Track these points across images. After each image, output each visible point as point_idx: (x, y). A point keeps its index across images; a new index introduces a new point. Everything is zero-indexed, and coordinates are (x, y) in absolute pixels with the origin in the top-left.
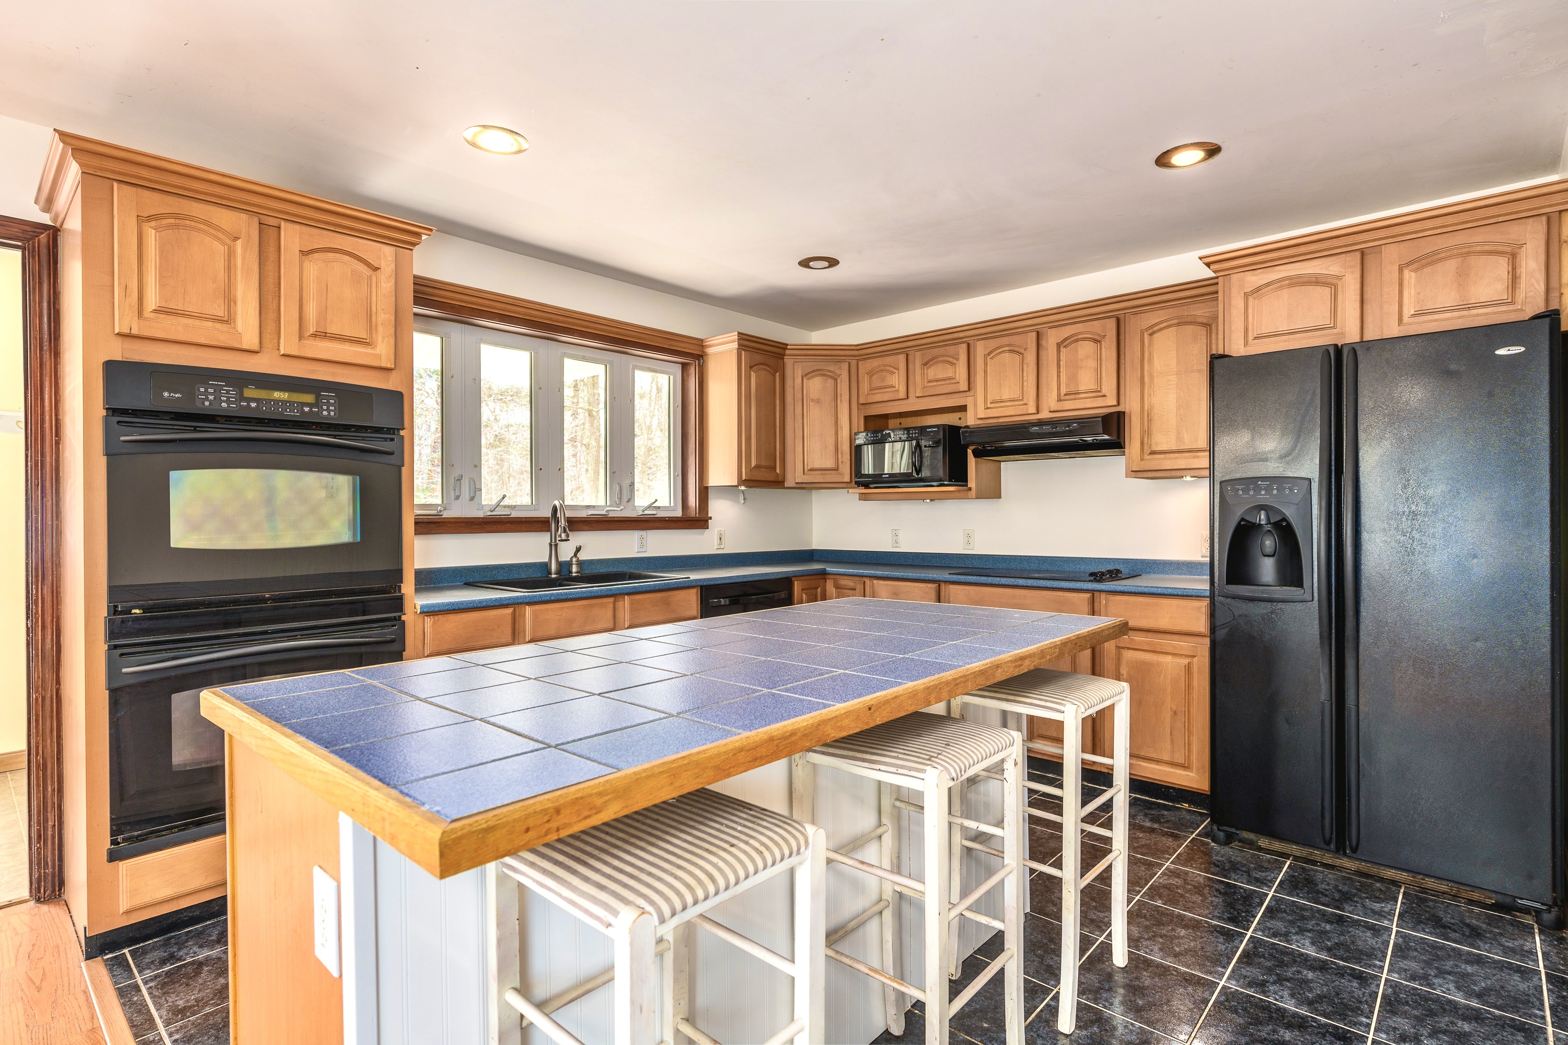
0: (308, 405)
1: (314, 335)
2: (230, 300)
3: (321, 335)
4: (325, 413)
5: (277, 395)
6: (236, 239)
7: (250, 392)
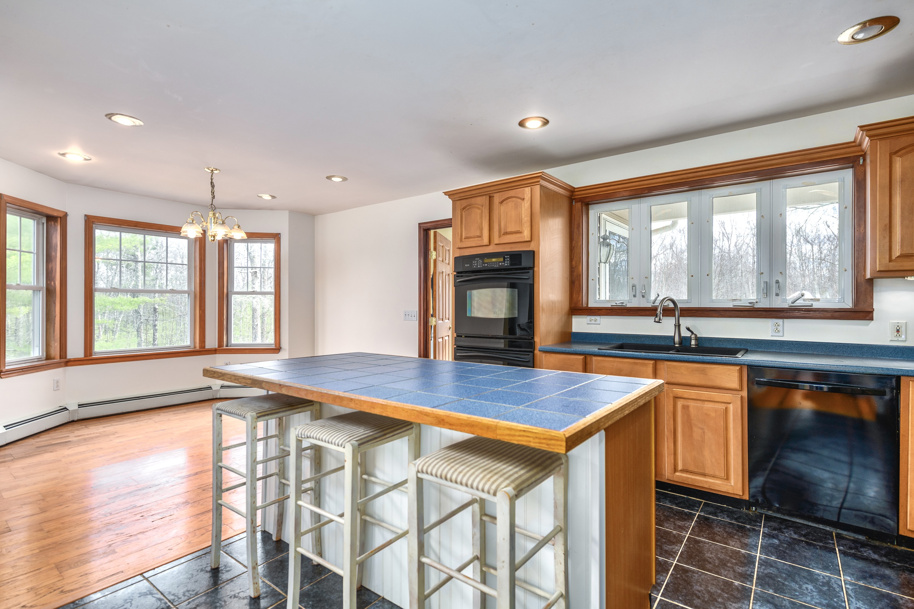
0: (501, 262)
1: (504, 234)
2: (481, 230)
3: (506, 233)
4: (506, 264)
5: (494, 260)
6: (483, 206)
7: (486, 260)
